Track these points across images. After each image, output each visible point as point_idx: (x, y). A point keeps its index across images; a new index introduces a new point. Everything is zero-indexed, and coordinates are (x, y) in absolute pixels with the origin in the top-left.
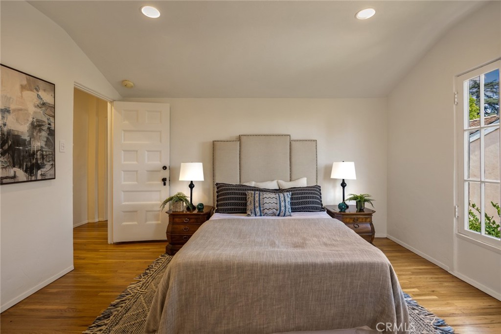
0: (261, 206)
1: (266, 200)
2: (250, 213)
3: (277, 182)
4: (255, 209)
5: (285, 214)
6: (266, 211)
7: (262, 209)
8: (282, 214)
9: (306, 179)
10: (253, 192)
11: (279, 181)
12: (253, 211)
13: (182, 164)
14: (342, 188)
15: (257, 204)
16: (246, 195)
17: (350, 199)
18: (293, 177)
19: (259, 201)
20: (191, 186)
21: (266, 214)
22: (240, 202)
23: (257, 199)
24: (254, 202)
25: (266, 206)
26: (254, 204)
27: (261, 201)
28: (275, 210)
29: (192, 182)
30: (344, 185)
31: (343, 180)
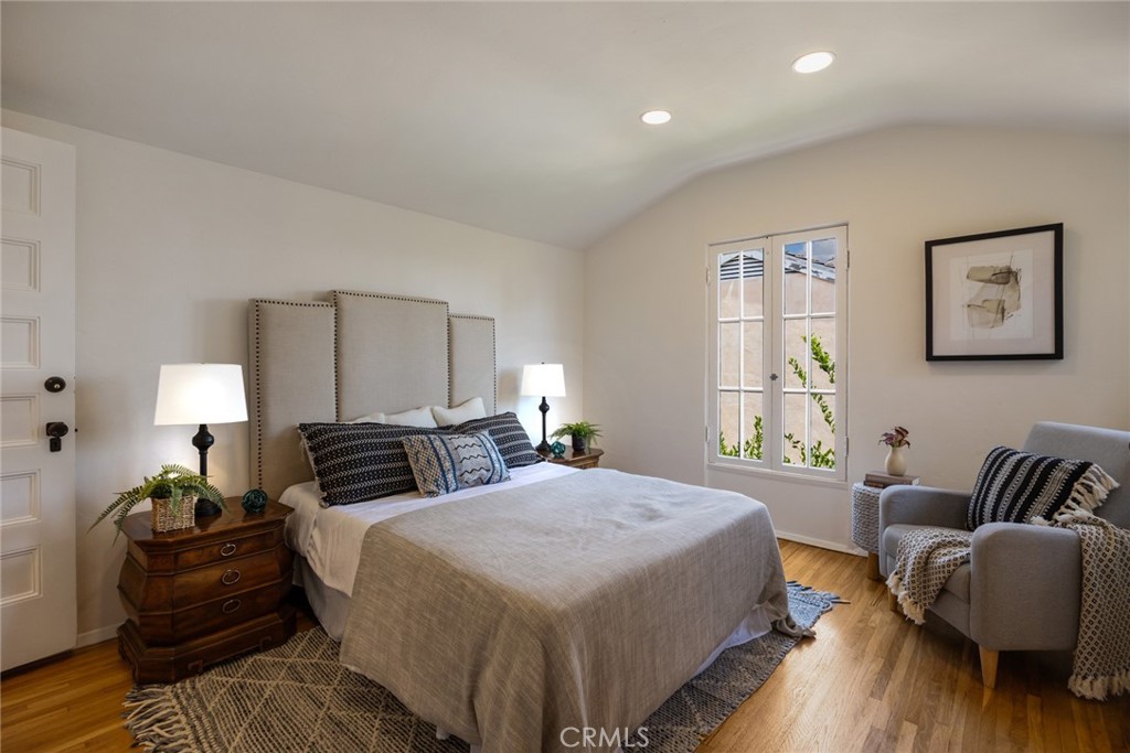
0: (457, 467)
1: (464, 453)
2: (435, 489)
3: (432, 410)
4: (444, 475)
5: (501, 477)
6: (467, 476)
7: (458, 473)
8: (496, 477)
9: (480, 400)
10: (424, 437)
11: (436, 408)
12: (441, 482)
13: (164, 368)
14: (541, 413)
15: (447, 465)
16: (401, 445)
17: (561, 433)
18: (457, 399)
19: (450, 455)
20: (203, 439)
21: (469, 485)
22: (393, 465)
23: (443, 452)
24: (439, 459)
25: (468, 465)
26: (441, 465)
27: (453, 456)
28: (483, 471)
29: (203, 427)
30: (544, 408)
31: (544, 398)
